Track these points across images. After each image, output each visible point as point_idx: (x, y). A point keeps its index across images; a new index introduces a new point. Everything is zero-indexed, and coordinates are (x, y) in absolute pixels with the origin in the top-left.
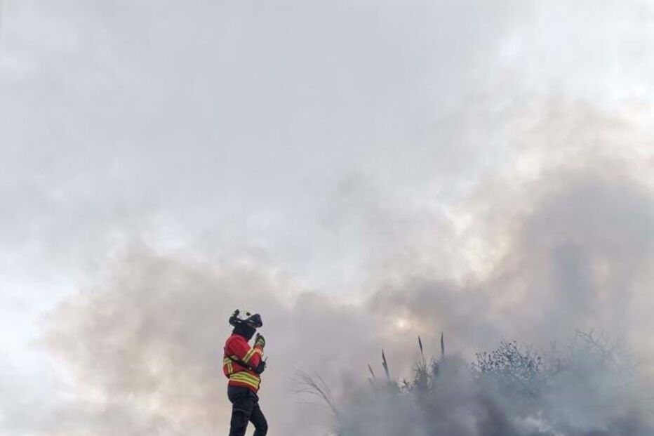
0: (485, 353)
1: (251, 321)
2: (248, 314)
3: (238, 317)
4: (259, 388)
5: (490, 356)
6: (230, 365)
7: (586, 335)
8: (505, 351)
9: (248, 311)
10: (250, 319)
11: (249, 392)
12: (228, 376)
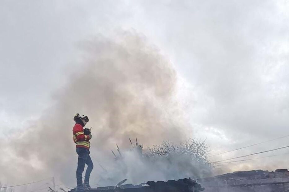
0: (157, 145)
1: (85, 118)
2: (83, 115)
3: (79, 116)
4: (90, 147)
5: (158, 146)
6: (75, 138)
7: (192, 140)
8: (164, 145)
9: (83, 114)
10: (85, 117)
11: (85, 149)
12: (75, 142)
